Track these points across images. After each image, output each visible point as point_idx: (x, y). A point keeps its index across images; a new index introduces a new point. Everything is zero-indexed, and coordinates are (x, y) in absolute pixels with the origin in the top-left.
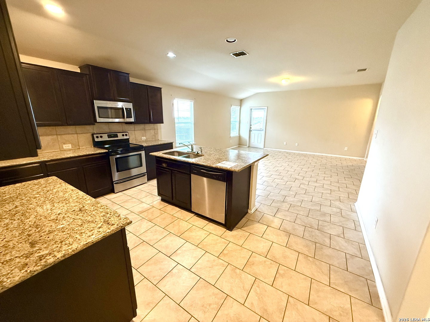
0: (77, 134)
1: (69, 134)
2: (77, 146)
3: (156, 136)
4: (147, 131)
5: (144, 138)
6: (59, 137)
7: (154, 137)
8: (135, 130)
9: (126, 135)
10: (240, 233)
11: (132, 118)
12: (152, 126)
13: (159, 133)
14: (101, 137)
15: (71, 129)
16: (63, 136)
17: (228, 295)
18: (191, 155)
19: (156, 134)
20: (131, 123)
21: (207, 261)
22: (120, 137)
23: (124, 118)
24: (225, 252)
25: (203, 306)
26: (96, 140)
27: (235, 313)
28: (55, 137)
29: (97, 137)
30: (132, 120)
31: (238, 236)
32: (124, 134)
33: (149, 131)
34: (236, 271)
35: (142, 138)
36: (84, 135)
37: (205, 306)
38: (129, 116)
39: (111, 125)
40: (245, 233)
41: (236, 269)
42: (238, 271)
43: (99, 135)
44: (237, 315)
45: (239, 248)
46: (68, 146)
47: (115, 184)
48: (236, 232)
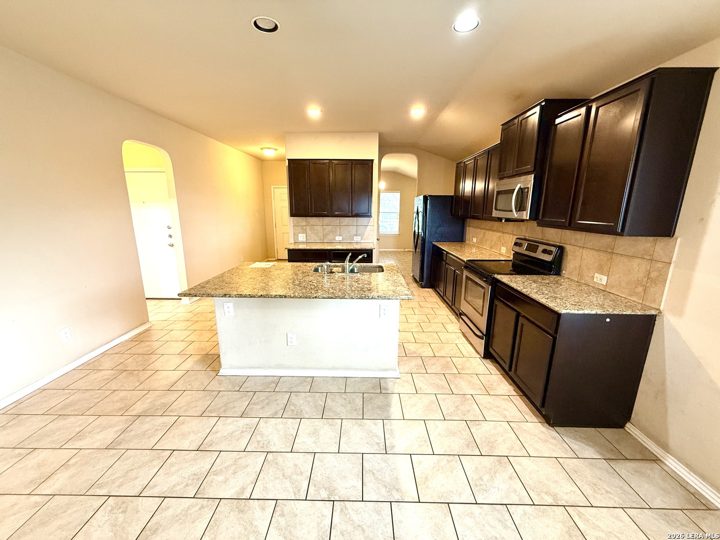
0: (513, 235)
2: (509, 252)
3: (652, 291)
4: (619, 257)
7: (641, 289)
8: (583, 247)
9: (550, 253)
11: (526, 210)
12: (644, 243)
13: (668, 284)
14: (520, 245)
15: (510, 226)
19: (654, 281)
29: (516, 244)
32: (549, 249)
33: (626, 260)
35: (596, 275)
38: (524, 207)
43: (519, 242)
46: (504, 250)
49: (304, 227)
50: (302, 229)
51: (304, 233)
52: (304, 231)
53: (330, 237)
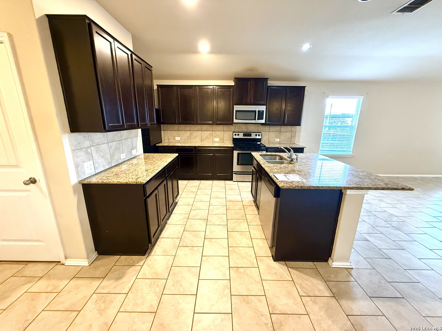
0: (224, 131)
1: (219, 131)
2: (222, 140)
3: (293, 139)
4: (283, 132)
5: (278, 140)
6: (213, 132)
7: (290, 140)
8: (269, 132)
9: (259, 135)
10: (281, 270)
11: (263, 119)
12: (289, 128)
13: (296, 137)
14: (238, 135)
15: (221, 127)
16: (216, 132)
17: (196, 295)
18: (285, 161)
19: (293, 137)
20: (262, 124)
21: (219, 262)
22: (253, 136)
23: (255, 119)
24: (241, 270)
25: (178, 281)
26: (234, 137)
27: (183, 309)
28: (211, 132)
29: (235, 135)
30: (263, 121)
31: (274, 270)
32: (258, 134)
33: (285, 133)
34: (227, 289)
35: (276, 139)
36: (228, 132)
37: (179, 283)
38: (260, 118)
39: (248, 125)
40: (286, 275)
41: (228, 289)
42: (228, 291)
43: (237, 134)
44: (182, 312)
45: (258, 279)
46: (217, 139)
47: (234, 174)
48: (277, 265)
49: (89, 150)
50: (87, 153)
51: (90, 160)
52: (90, 157)
53: (116, 157)
